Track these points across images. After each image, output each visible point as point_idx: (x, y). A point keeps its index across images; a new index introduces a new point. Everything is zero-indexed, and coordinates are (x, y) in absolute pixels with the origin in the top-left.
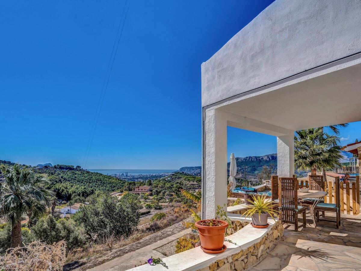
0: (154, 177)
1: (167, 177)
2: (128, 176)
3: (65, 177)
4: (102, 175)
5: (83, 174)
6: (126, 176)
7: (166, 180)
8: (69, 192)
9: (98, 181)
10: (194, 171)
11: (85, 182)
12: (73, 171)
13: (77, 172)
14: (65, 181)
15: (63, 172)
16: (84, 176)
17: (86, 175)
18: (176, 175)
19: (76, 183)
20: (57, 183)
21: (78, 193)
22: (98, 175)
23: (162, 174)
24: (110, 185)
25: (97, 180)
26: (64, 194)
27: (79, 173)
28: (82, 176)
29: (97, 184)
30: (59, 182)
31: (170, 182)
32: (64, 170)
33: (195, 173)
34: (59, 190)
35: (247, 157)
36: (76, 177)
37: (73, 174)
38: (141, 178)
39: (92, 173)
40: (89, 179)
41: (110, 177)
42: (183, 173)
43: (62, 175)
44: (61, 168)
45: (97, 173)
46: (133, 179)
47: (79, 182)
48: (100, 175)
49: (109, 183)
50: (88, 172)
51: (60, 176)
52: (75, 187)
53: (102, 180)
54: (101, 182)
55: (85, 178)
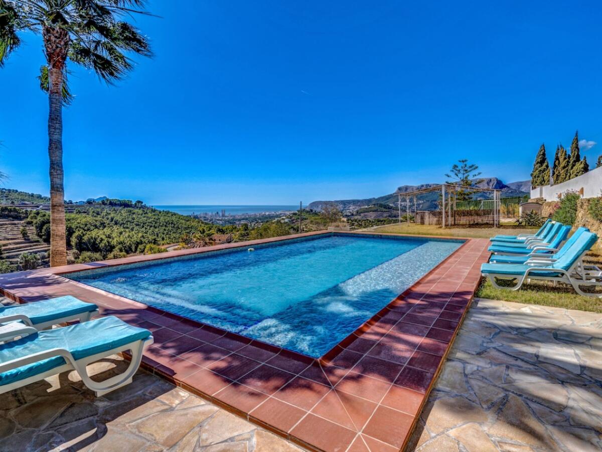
0: (266, 218)
1: (284, 217)
2: (226, 217)
3: (118, 218)
4: (175, 215)
5: (145, 214)
6: (223, 216)
7: (281, 223)
9: (169, 224)
11: (148, 225)
12: (130, 209)
13: (136, 211)
14: (110, 225)
15: (114, 210)
16: (147, 217)
17: (151, 215)
18: (300, 215)
19: (133, 228)
20: (96, 228)
21: (128, 244)
22: (170, 215)
23: (280, 212)
24: (187, 231)
25: (166, 223)
27: (139, 211)
28: (144, 217)
29: (167, 229)
30: (100, 227)
32: (116, 208)
33: (334, 211)
36: (133, 219)
37: (129, 213)
38: (247, 219)
39: (160, 212)
40: (154, 221)
42: (312, 211)
43: (112, 215)
44: (112, 204)
45: (168, 213)
46: (232, 221)
47: (138, 226)
48: (172, 215)
50: (153, 211)
51: (110, 217)
52: (127, 235)
53: (175, 223)
54: (174, 227)
55: (148, 221)
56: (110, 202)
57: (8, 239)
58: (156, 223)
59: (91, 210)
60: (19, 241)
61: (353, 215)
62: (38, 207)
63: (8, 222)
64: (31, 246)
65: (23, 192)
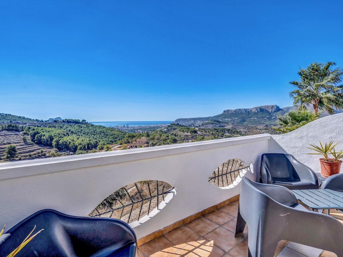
0: (152, 128)
1: (163, 128)
2: (129, 128)
3: (72, 130)
4: (105, 128)
5: (88, 127)
6: (128, 127)
7: (162, 131)
8: (76, 144)
9: (102, 133)
10: (188, 122)
11: (90, 134)
12: (79, 124)
13: (82, 125)
14: (72, 134)
15: (70, 125)
16: (89, 129)
17: (91, 128)
18: (172, 127)
19: (82, 135)
20: (65, 136)
21: (84, 145)
22: (102, 128)
23: (159, 125)
24: (112, 137)
25: (100, 132)
26: (71, 145)
27: (85, 126)
28: (88, 129)
29: (101, 135)
30: (66, 135)
31: (167, 132)
33: (189, 124)
34: (66, 142)
35: (237, 110)
36: (82, 130)
37: (79, 127)
38: (141, 129)
39: (96, 126)
40: (93, 131)
41: (112, 129)
42: (178, 124)
43: (69, 128)
44: (69, 122)
45: (100, 126)
46: (133, 131)
47: (85, 134)
48: (103, 128)
49: (112, 135)
50: (92, 125)
51: (68, 129)
52: (81, 139)
53: (105, 132)
54: (105, 134)
55: (90, 131)
56: (68, 121)
57: (15, 143)
58: (94, 132)
59: (57, 125)
60: (22, 144)
61: (200, 126)
62: (26, 124)
63: (13, 133)
64: (29, 147)
65: (14, 115)
